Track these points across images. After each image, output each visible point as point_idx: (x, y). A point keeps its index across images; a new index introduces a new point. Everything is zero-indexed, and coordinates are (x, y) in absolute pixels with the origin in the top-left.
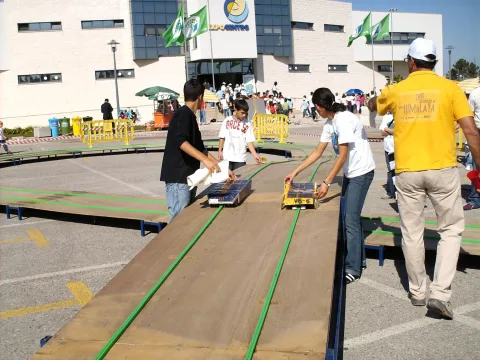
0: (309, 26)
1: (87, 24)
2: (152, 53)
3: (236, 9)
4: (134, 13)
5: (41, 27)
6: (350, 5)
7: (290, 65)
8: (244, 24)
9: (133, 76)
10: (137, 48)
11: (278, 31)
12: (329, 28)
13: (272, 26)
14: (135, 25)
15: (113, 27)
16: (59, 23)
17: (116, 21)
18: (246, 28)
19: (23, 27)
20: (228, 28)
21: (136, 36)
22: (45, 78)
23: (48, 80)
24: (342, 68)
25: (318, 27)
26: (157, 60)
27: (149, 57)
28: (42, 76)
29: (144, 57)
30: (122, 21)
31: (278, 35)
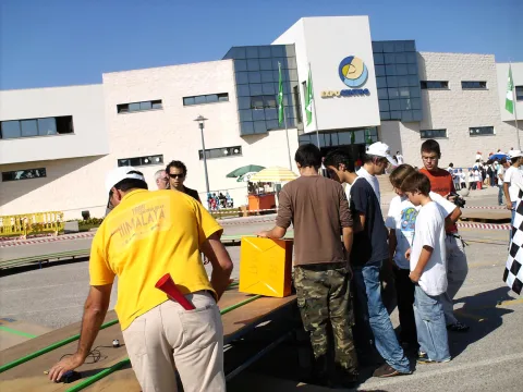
0: (444, 85)
1: (189, 101)
2: (260, 127)
3: (354, 72)
4: (239, 85)
5: (141, 106)
6: (492, 57)
7: (421, 131)
8: (363, 88)
9: (240, 153)
10: (243, 122)
11: (405, 93)
12: (467, 85)
13: (398, 88)
14: (240, 97)
15: (218, 101)
16: (160, 102)
17: (219, 95)
18: (366, 92)
19: (122, 108)
20: (345, 93)
21: (241, 110)
22: (146, 161)
23: (150, 162)
24: (488, 131)
25: (454, 85)
26: (266, 134)
27: (257, 132)
28: (143, 158)
29: (252, 132)
30: (226, 94)
31: (405, 98)
